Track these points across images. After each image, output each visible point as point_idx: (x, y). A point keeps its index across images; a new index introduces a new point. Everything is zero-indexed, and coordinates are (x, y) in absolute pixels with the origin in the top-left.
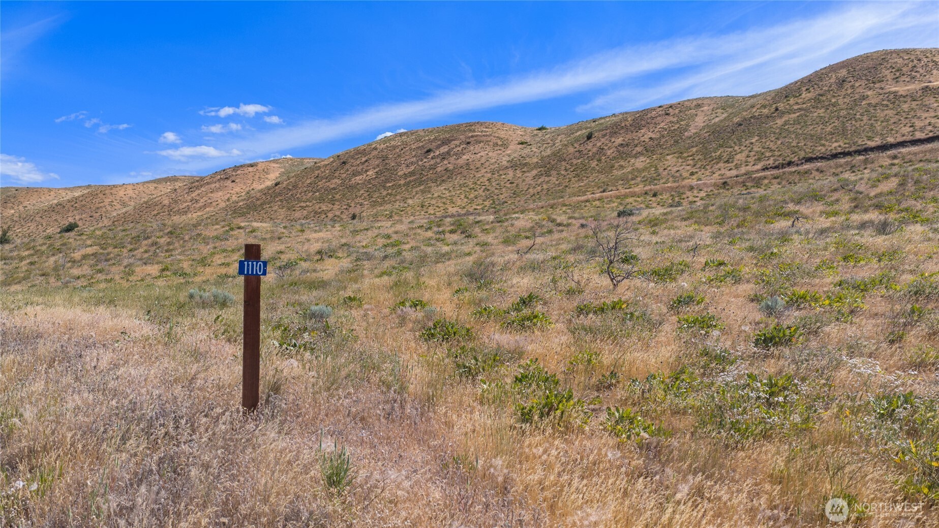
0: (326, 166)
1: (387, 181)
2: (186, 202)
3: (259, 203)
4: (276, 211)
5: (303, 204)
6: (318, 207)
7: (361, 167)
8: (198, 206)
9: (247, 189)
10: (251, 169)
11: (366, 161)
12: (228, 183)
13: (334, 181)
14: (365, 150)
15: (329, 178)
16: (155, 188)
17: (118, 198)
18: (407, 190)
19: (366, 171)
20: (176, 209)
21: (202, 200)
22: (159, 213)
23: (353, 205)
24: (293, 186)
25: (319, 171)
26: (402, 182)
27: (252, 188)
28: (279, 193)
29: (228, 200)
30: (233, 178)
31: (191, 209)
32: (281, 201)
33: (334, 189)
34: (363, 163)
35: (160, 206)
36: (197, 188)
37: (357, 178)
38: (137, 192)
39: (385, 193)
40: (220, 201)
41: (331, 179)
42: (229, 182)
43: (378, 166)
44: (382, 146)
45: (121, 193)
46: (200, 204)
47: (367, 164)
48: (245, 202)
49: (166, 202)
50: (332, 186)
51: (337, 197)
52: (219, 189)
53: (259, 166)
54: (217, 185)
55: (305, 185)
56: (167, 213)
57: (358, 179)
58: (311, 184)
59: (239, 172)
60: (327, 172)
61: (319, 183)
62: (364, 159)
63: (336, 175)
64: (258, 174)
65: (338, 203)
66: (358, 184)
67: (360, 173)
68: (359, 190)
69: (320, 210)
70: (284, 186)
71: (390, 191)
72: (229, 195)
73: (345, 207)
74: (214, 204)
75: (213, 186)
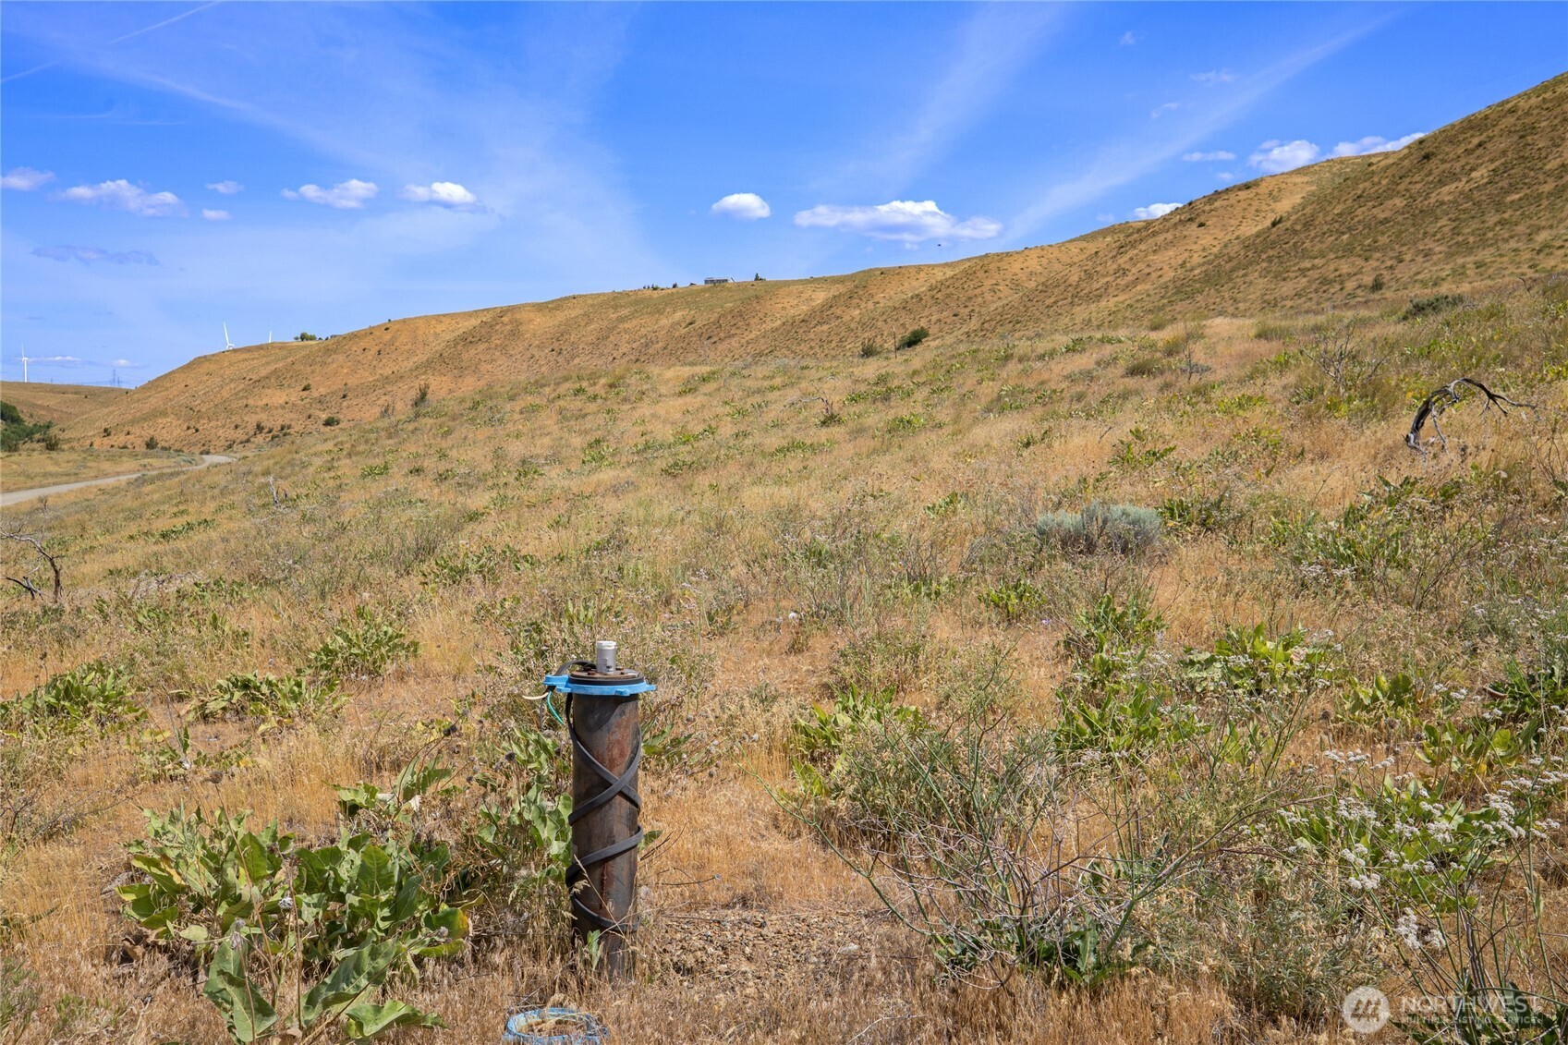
0: (1387, 167)
1: (1513, 188)
2: (1107, 274)
3: (1228, 267)
4: (1251, 283)
5: (1307, 264)
6: (1332, 267)
7: (1463, 162)
8: (1122, 282)
9: (1228, 238)
10: (1243, 194)
11: (1480, 145)
12: (1192, 229)
13: (1389, 203)
14: (1486, 117)
15: (1380, 199)
16: (1081, 250)
17: (1009, 276)
18: (1551, 207)
19: (1472, 170)
20: (1086, 291)
21: (1134, 270)
22: (1055, 302)
23: (1408, 257)
24: (1304, 225)
25: (1367, 184)
26: (1547, 188)
27: (1236, 234)
28: (1274, 242)
29: (1183, 265)
30: (1202, 219)
31: (1110, 290)
32: (1270, 260)
33: (1386, 221)
34: (1468, 152)
35: (1062, 288)
36: (1133, 245)
37: (1445, 189)
38: (1044, 261)
39: (1492, 218)
40: (1166, 268)
41: (1388, 198)
42: (1194, 226)
43: (1504, 153)
44: (1534, 101)
45: (1016, 267)
46: (1130, 278)
47: (1478, 152)
48: (1204, 268)
49: (1074, 279)
50: (1382, 216)
51: (1383, 240)
52: (1171, 244)
53: (1264, 184)
54: (1169, 236)
55: (1329, 218)
56: (1070, 300)
57: (1446, 193)
58: (1340, 215)
59: (1217, 204)
60: (1384, 182)
61: (1359, 212)
62: (1475, 141)
63: (1401, 187)
64: (1255, 204)
65: (1378, 255)
66: (1442, 203)
67: (1454, 177)
68: (1437, 219)
69: (1332, 276)
70: (1288, 224)
71: (1506, 216)
72: (1187, 254)
73: (1389, 263)
74: (1154, 275)
75: (1160, 238)
